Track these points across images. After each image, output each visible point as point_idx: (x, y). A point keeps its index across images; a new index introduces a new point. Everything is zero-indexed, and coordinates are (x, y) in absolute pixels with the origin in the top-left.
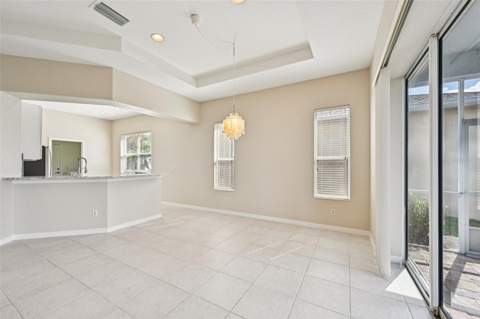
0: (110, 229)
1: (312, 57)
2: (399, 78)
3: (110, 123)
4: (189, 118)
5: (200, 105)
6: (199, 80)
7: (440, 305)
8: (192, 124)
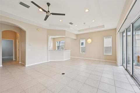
0: (64, 60)
1: (104, 27)
2: (122, 33)
3: (54, 39)
4: (75, 38)
5: (77, 35)
6: (79, 31)
7: (127, 68)
8: (75, 39)
